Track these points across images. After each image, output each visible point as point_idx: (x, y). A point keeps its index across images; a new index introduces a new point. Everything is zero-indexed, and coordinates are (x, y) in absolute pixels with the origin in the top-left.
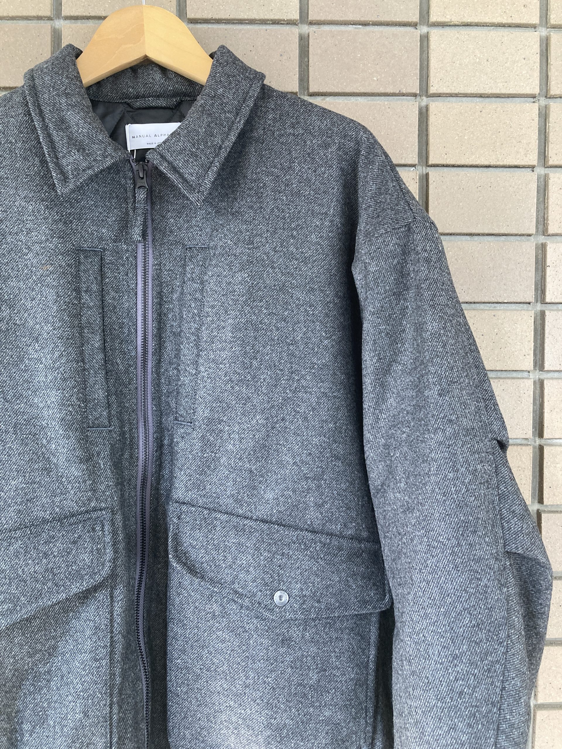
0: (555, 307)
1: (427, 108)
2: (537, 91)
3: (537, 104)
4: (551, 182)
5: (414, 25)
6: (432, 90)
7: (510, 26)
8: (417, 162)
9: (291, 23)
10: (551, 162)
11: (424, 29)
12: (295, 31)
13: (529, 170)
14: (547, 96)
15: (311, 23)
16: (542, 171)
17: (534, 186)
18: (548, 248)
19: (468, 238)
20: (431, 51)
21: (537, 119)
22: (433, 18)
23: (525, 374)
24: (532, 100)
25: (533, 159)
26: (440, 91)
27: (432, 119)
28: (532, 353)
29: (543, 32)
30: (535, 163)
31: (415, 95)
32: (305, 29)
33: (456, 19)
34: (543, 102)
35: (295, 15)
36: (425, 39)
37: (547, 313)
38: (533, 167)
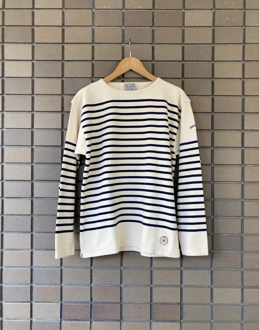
0: (247, 131)
1: (214, 81)
2: (241, 77)
3: (241, 81)
4: (245, 100)
5: (210, 61)
6: (215, 77)
7: (234, 61)
8: (211, 95)
9: (180, 61)
10: (245, 95)
11: (213, 62)
12: (181, 63)
13: (240, 97)
14: (244, 78)
15: (185, 61)
16: (243, 97)
17: (241, 101)
18: (245, 116)
19: (224, 113)
20: (215, 68)
21: (241, 84)
22: (215, 60)
23: (240, 148)
24: (240, 79)
25: (241, 94)
26: (217, 77)
27: (215, 84)
28: (241, 143)
29: (243, 62)
30: (241, 95)
31: (211, 78)
32: (183, 62)
33: (221, 60)
34: (243, 80)
35: (181, 59)
36: (213, 65)
37: (245, 132)
38: (241, 96)
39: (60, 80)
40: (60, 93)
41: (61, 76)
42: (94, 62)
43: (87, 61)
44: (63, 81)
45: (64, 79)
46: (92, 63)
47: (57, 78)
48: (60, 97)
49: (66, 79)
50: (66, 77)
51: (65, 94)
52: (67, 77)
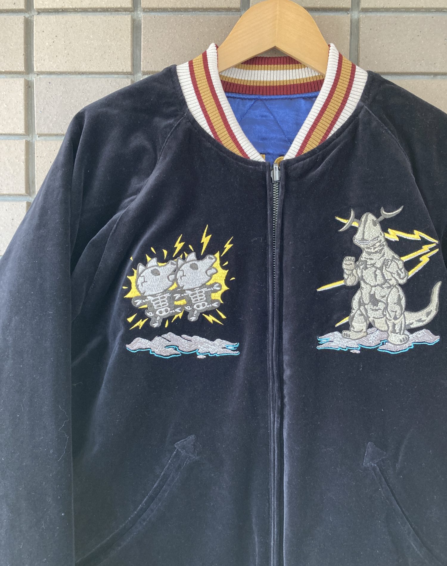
39: (19, 84)
40: (21, 130)
41: (22, 69)
42: (141, 15)
43: (116, 10)
44: (29, 87)
45: (33, 78)
46: (133, 21)
47: (9, 76)
48: (21, 145)
49: (41, 76)
50: (39, 70)
51: (37, 131)
52: (43, 70)
